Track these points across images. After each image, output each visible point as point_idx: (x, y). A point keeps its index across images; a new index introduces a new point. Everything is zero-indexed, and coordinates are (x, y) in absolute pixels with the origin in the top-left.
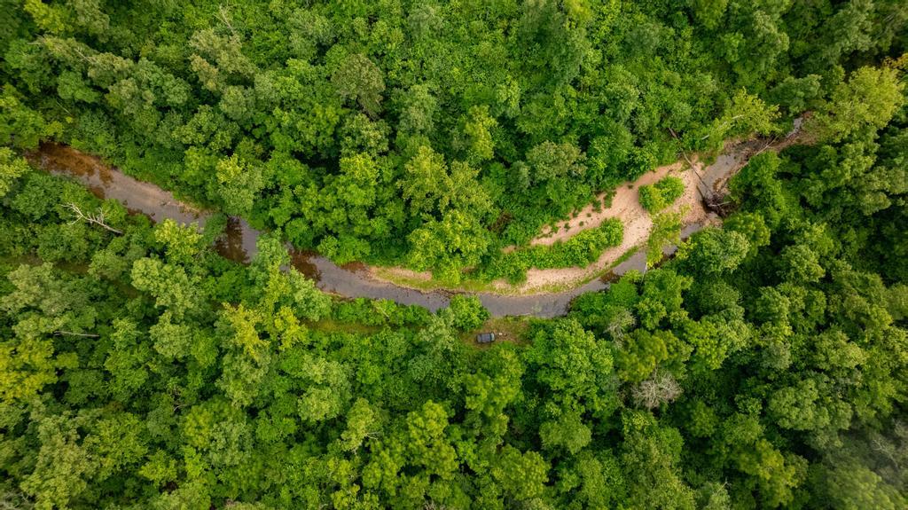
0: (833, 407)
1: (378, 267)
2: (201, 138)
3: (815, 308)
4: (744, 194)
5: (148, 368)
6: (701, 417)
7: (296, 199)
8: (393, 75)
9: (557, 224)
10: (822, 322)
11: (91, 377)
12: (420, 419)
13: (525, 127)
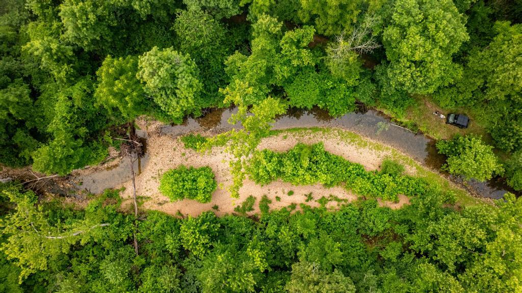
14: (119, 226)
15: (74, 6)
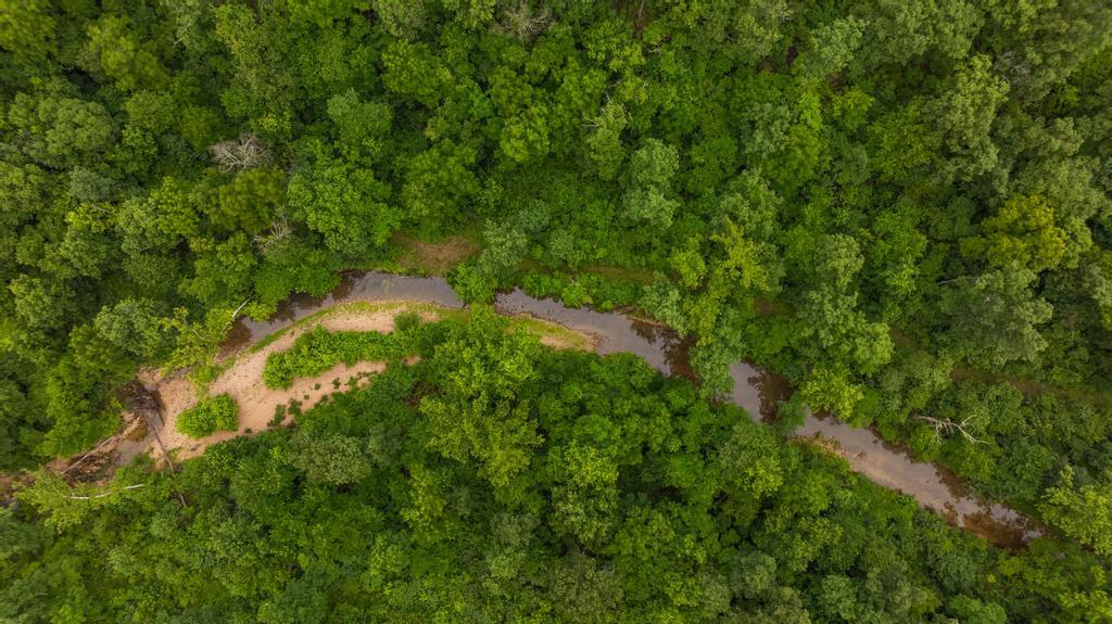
0: (31, 119)
1: (585, 351)
2: (803, 523)
3: (33, 243)
4: (104, 409)
5: (873, 233)
6: (197, 127)
7: (679, 433)
8: (546, 607)
9: (348, 388)
10: (28, 228)
11: (944, 229)
12: (531, 138)
13: (370, 514)
14: (155, 483)
15: (27, 297)
